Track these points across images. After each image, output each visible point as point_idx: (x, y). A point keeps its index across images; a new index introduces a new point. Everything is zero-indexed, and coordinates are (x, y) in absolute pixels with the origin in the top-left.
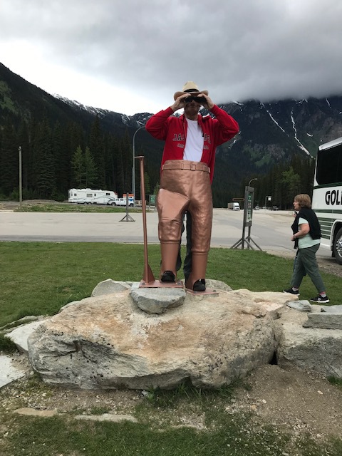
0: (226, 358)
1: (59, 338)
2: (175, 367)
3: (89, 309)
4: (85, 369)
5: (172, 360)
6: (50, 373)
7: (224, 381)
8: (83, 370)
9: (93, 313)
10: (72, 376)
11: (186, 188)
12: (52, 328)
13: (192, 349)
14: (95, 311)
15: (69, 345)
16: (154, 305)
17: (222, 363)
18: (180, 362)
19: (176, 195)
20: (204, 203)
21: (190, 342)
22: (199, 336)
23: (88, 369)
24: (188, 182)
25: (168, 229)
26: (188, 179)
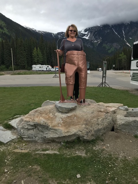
0: (93, 129)
1: (28, 123)
2: (73, 133)
3: (39, 112)
4: (39, 135)
5: (72, 130)
6: (26, 136)
7: (93, 138)
8: (38, 135)
9: (41, 113)
10: (34, 138)
11: (76, 62)
12: (25, 119)
13: (80, 126)
14: (42, 112)
15: (32, 126)
16: (64, 109)
17: (92, 131)
18: (75, 131)
19: (72, 65)
20: (84, 68)
21: (79, 123)
22: (82, 121)
23: (40, 135)
24: (77, 60)
25: (69, 80)
26: (77, 58)
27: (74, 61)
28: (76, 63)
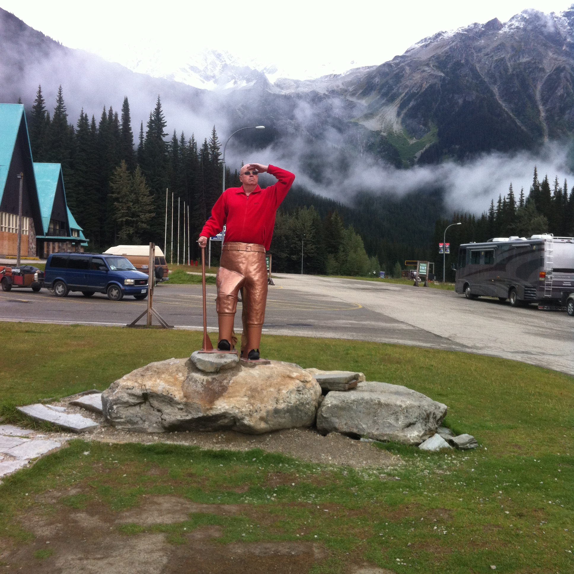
0: (265, 407)
1: (129, 391)
2: (223, 411)
3: (155, 369)
4: (151, 417)
5: (220, 406)
6: (122, 420)
7: (263, 425)
9: (158, 373)
10: (141, 422)
12: (124, 384)
13: (238, 398)
14: (160, 371)
15: (138, 397)
16: (209, 365)
17: (261, 410)
18: (227, 407)
19: (234, 273)
21: (237, 394)
22: (244, 390)
23: (154, 416)
24: (244, 262)
25: (224, 303)
26: (244, 259)
27: (237, 264)
28: (242, 267)
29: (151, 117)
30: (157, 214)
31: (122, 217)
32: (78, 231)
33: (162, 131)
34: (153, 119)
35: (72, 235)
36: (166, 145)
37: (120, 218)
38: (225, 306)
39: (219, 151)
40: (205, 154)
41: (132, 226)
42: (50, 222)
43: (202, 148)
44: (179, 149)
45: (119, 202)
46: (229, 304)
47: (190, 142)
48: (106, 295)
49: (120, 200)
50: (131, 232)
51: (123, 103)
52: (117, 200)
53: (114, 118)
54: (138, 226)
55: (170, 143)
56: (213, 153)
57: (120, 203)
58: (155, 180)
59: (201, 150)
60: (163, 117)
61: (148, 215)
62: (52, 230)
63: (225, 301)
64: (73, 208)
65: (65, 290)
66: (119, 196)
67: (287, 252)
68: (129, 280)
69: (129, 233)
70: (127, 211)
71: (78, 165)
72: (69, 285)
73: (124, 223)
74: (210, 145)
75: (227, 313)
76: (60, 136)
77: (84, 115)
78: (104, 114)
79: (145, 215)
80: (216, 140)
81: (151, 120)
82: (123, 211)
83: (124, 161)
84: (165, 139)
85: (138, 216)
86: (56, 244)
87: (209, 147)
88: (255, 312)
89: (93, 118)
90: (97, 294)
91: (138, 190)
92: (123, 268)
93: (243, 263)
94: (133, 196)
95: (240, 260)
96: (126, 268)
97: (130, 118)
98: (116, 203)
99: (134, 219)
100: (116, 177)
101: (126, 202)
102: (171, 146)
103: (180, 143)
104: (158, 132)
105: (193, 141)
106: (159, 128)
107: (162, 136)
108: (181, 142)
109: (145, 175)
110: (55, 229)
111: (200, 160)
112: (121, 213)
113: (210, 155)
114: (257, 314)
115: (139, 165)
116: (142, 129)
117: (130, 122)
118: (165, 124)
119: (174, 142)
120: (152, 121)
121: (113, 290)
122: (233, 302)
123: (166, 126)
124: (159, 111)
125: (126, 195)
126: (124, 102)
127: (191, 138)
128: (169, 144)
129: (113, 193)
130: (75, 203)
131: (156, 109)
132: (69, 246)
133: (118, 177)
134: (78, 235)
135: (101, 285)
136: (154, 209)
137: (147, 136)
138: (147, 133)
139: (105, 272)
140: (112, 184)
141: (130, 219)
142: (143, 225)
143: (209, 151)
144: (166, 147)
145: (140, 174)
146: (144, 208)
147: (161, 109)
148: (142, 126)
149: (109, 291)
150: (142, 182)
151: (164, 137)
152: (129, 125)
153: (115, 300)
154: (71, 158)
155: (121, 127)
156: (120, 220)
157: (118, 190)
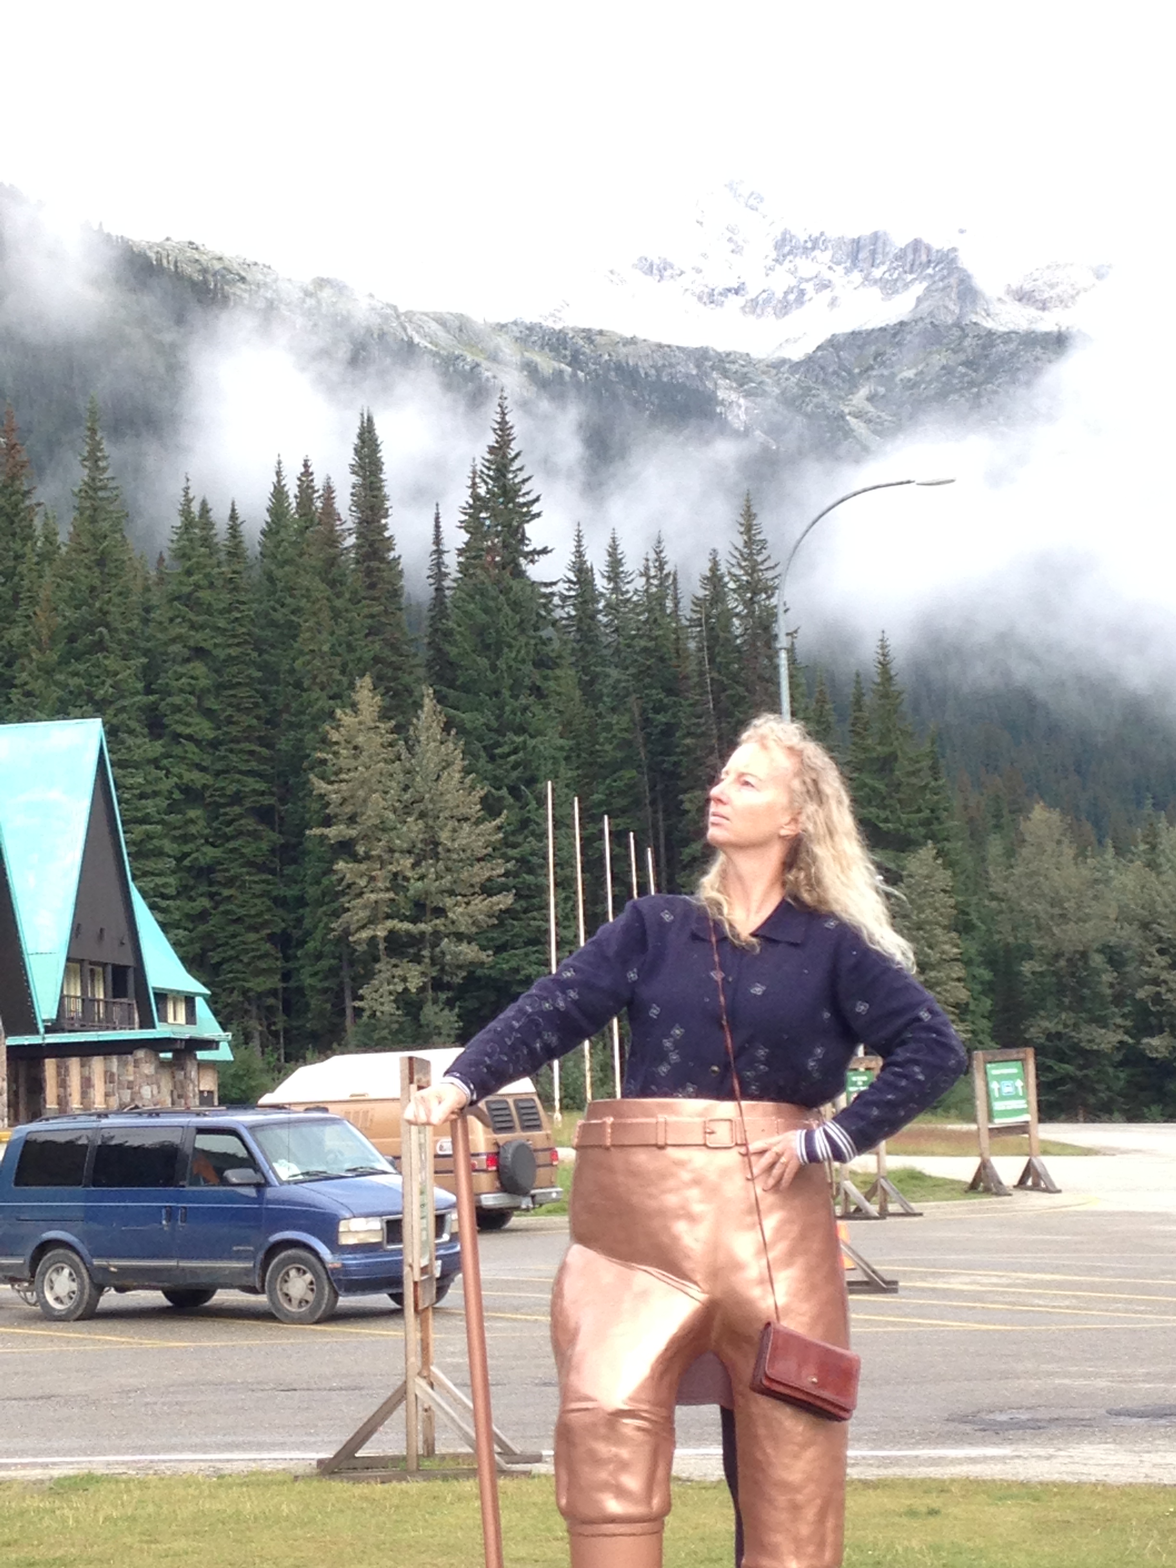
11: (689, 1237)
24: (697, 1208)
25: (597, 1461)
26: (694, 1193)
27: (657, 1222)
28: (688, 1241)
29: (474, 485)
30: (518, 896)
31: (372, 921)
32: (189, 1000)
33: (523, 539)
34: (482, 491)
35: (163, 1019)
36: (544, 595)
37: (363, 927)
38: (603, 1475)
39: (774, 601)
40: (717, 617)
41: (417, 959)
42: (67, 970)
43: (701, 593)
44: (601, 605)
45: (356, 858)
46: (623, 1466)
47: (645, 574)
48: (262, 1299)
49: (361, 850)
50: (413, 985)
51: (354, 440)
52: (345, 848)
53: (319, 504)
54: (443, 953)
55: (561, 587)
56: (751, 613)
57: (360, 862)
58: (506, 749)
59: (698, 602)
60: (524, 481)
61: (480, 905)
62: (76, 1006)
63: (604, 1449)
64: (164, 903)
65: (82, 1290)
66: (353, 833)
67: (1119, 1021)
68: (358, 1224)
69: (406, 990)
70: (391, 895)
71: (178, 717)
72: (96, 1262)
73: (382, 946)
74: (735, 578)
75: (613, 1520)
76: (97, 605)
77: (195, 508)
78: (279, 492)
79: (468, 904)
80: (759, 553)
81: (476, 497)
82: (373, 897)
83: (367, 680)
84: (537, 571)
85: (440, 912)
86: (97, 1064)
87: (732, 585)
88: (782, 1500)
89: (233, 517)
90: (223, 1297)
91: (431, 800)
92: (333, 1171)
93: (692, 1218)
94: (413, 829)
95: (671, 1200)
96: (348, 1166)
97: (385, 498)
98: (340, 865)
99: (422, 926)
100: (336, 754)
101: (386, 856)
102: (564, 598)
103: (605, 582)
104: (505, 546)
105: (661, 568)
106: (510, 525)
107: (522, 561)
108: (609, 579)
109: (462, 731)
110: (88, 1002)
111: (692, 645)
112: (365, 907)
113: (736, 622)
114: (795, 1508)
115: (431, 691)
116: (438, 540)
117: (386, 516)
118: (535, 509)
119: (578, 582)
120: (478, 503)
121: (293, 1273)
122: (647, 1449)
123: (538, 515)
124: (504, 456)
125: (383, 827)
126: (361, 436)
127: (652, 556)
128: (554, 589)
129: (327, 822)
130: (171, 880)
131: (492, 450)
132: (148, 1069)
133: (344, 752)
134: (191, 1017)
135: (238, 1256)
136: (506, 874)
137: (463, 568)
138: (461, 552)
139: (251, 1192)
140: (321, 786)
141: (406, 926)
142: (464, 947)
143: (733, 603)
144: (545, 606)
145: (436, 731)
146: (464, 875)
147: (515, 447)
148: (437, 526)
149: (273, 1279)
150: (448, 765)
151: (532, 561)
152: (385, 527)
153: (300, 1320)
154: (148, 691)
155: (351, 541)
156: (365, 934)
157: (348, 809)
